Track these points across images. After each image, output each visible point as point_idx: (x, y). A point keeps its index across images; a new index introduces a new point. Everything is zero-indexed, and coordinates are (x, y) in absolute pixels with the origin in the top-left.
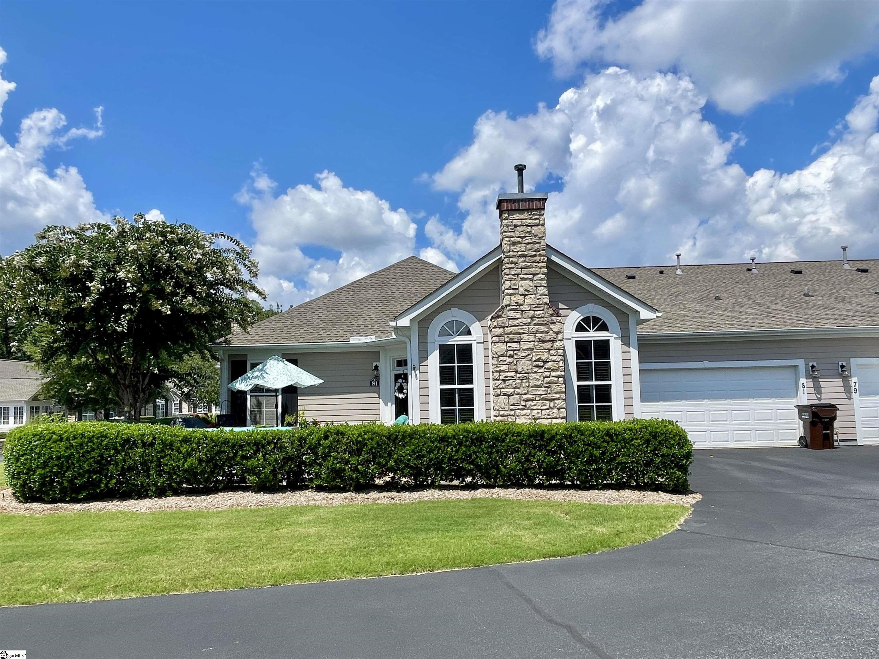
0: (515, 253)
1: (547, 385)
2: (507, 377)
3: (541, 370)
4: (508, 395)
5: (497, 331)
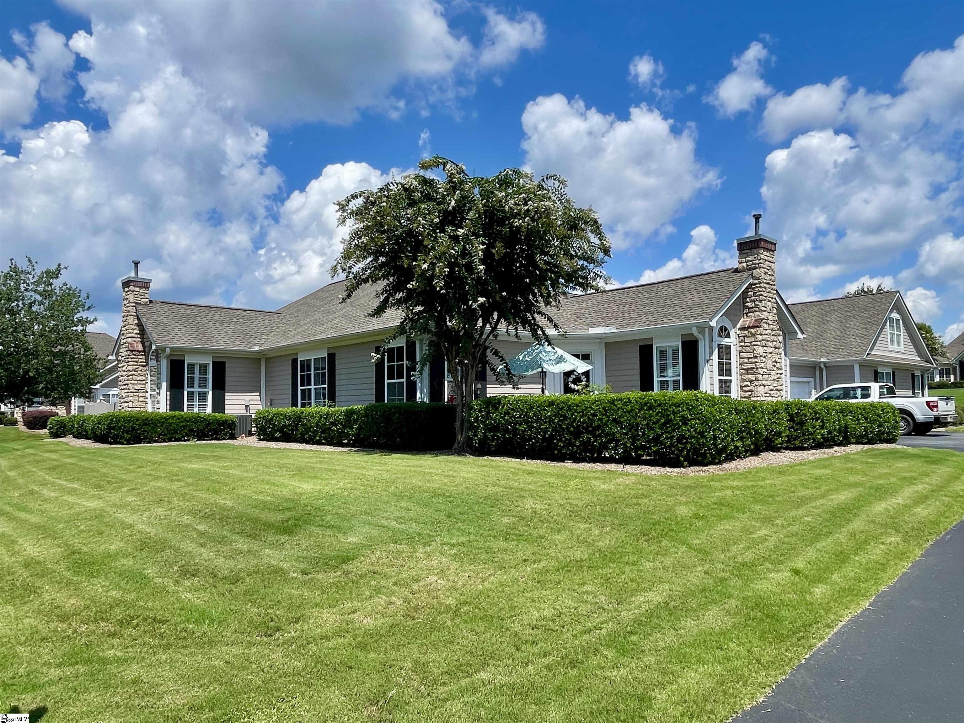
0: (765, 281)
2: (763, 372)
3: (775, 369)
4: (764, 386)
5: (760, 338)
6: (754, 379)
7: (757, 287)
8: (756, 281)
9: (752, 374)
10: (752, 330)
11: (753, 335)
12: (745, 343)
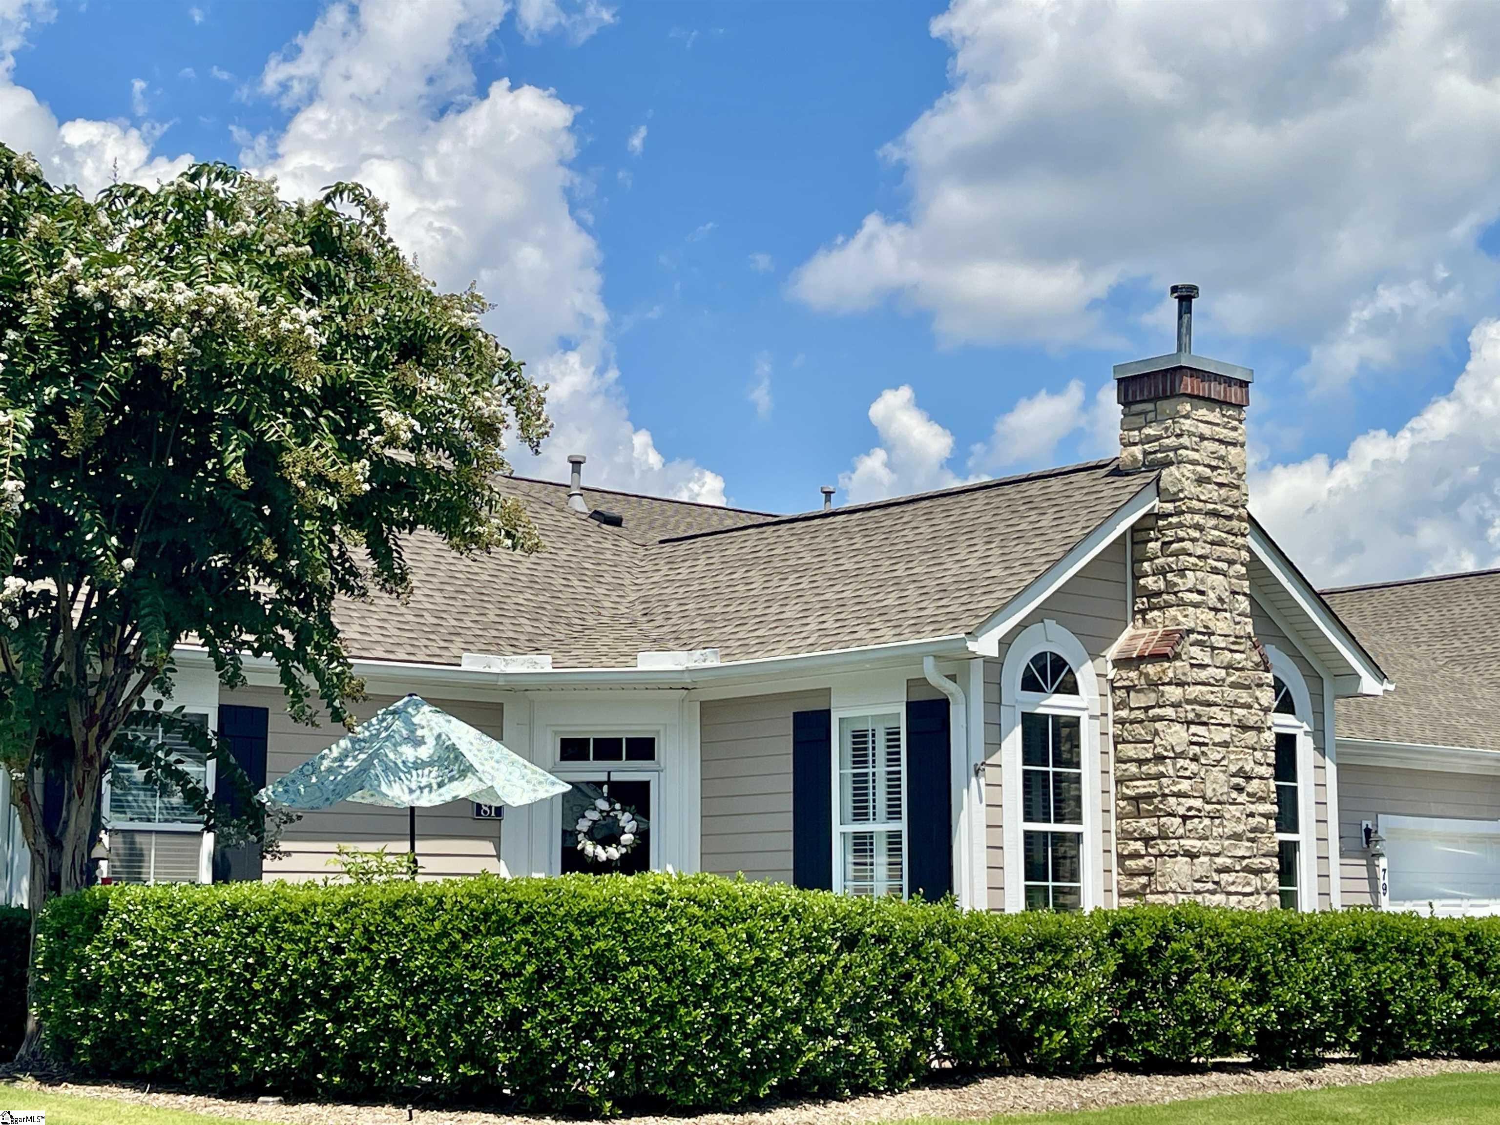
0: (1201, 505)
1: (1252, 835)
2: (1190, 809)
3: (1242, 798)
4: (1192, 856)
5: (1174, 693)
6: (1155, 831)
7: (1170, 526)
8: (1169, 507)
9: (1150, 815)
10: (1151, 669)
11: (1153, 685)
12: (1132, 709)
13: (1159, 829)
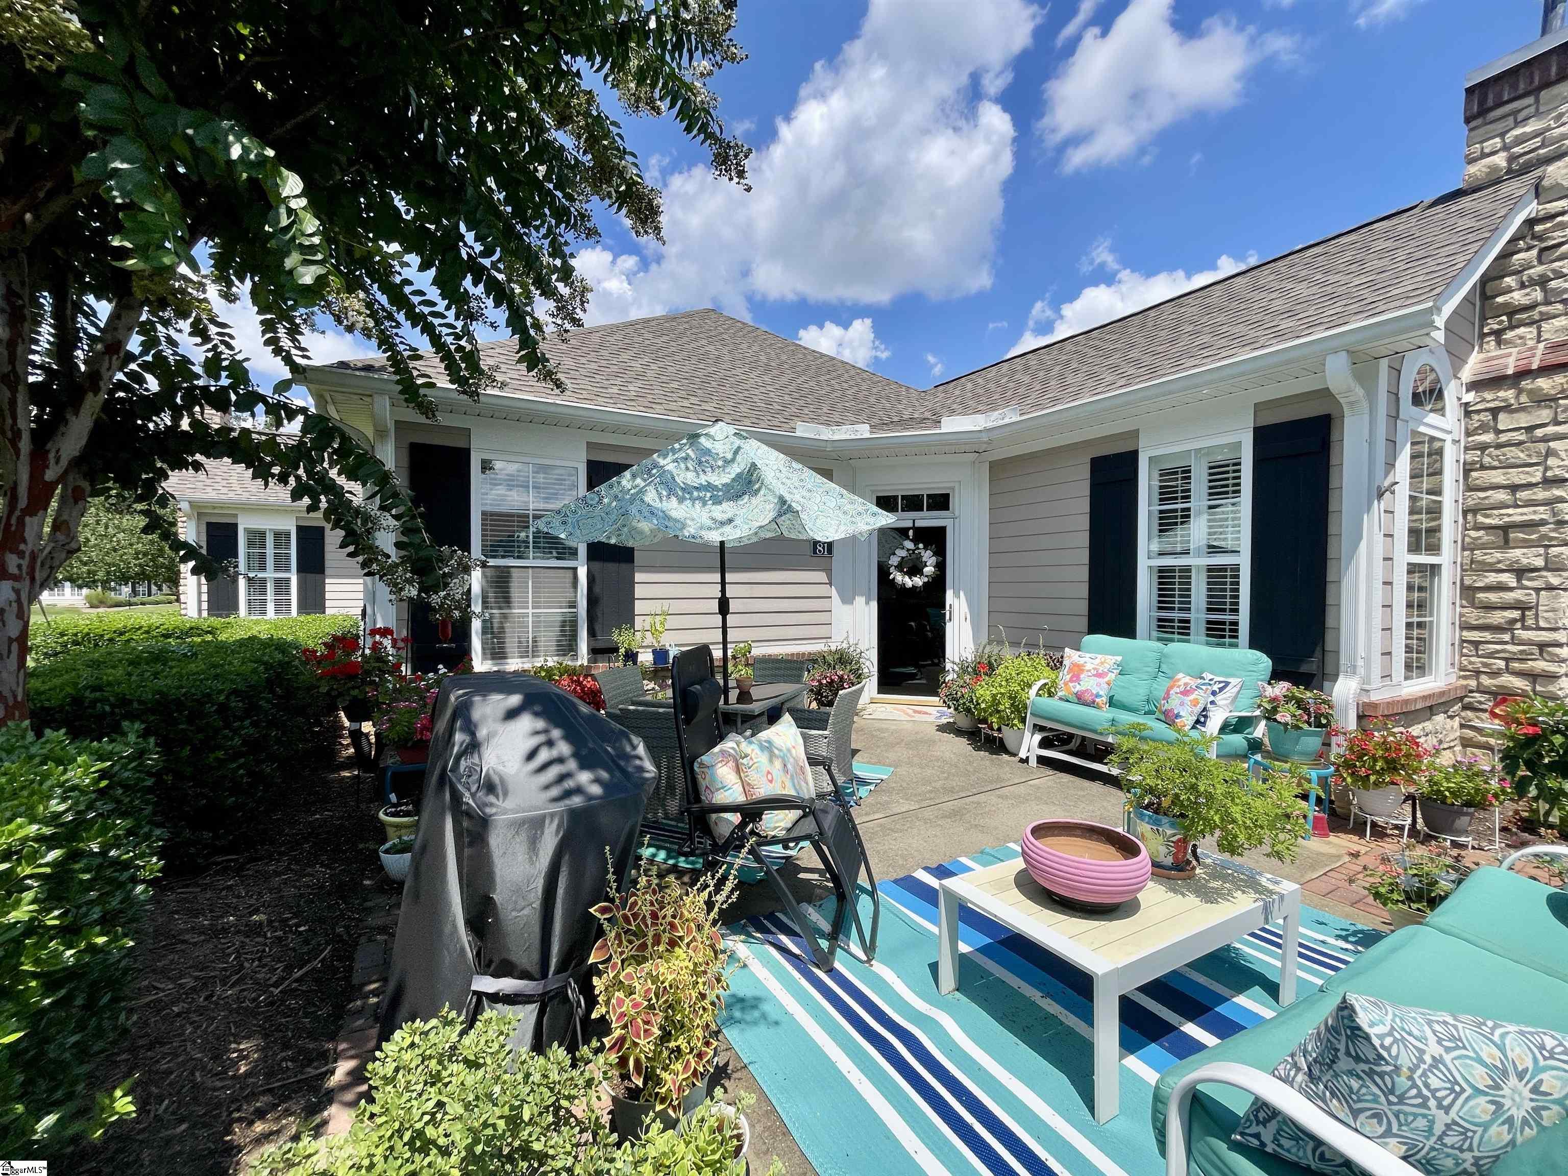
7: (1560, 227)
8: (1560, 205)
9: (1530, 544)
10: (1540, 384)
11: (1547, 400)
12: (1498, 432)
13: (1546, 561)
